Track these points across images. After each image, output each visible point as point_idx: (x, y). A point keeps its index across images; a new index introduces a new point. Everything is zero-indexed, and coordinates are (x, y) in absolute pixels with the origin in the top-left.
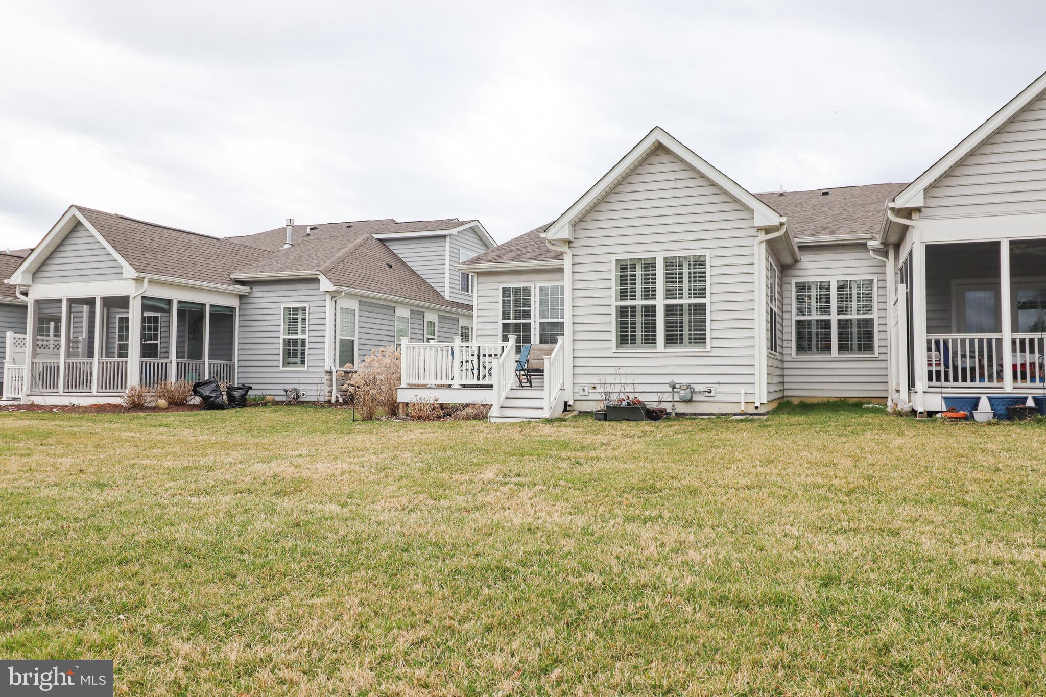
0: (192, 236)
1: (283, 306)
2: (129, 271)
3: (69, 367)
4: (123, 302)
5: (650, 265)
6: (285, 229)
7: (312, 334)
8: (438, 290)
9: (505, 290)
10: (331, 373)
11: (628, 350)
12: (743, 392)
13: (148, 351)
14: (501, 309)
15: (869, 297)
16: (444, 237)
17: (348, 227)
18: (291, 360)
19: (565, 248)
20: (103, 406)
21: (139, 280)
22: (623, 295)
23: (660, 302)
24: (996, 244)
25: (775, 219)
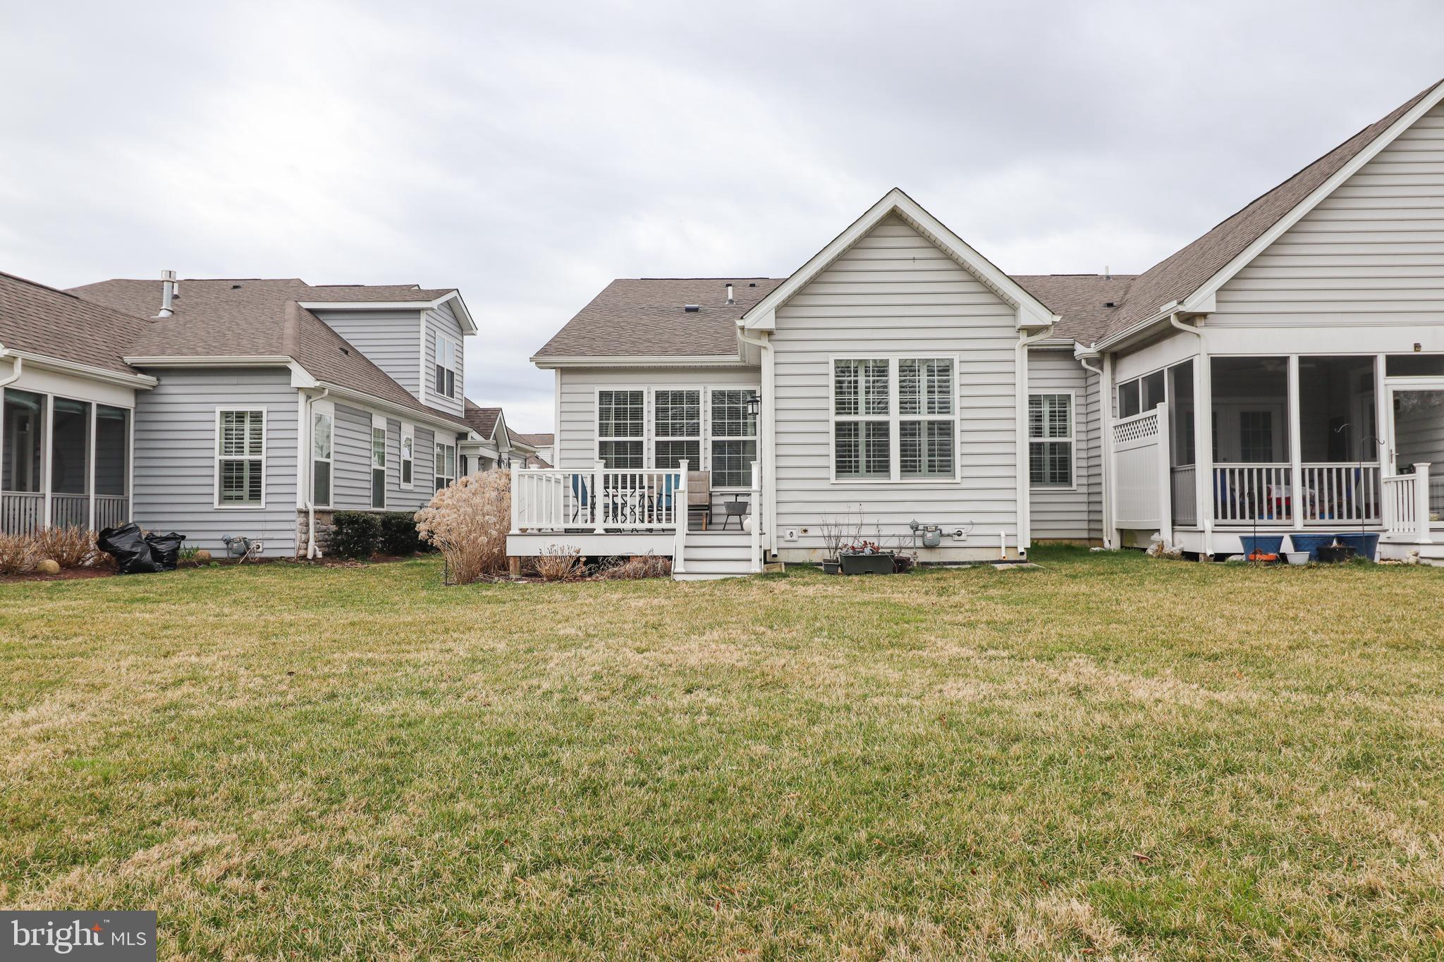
1: (219, 409)
5: (881, 369)
7: (273, 453)
8: (408, 389)
9: (603, 395)
11: (849, 481)
12: (1003, 535)
14: (597, 422)
16: (417, 311)
17: (235, 287)
18: (234, 493)
19: (764, 342)
22: (841, 407)
23: (894, 418)
24: (1284, 360)
25: (1045, 318)
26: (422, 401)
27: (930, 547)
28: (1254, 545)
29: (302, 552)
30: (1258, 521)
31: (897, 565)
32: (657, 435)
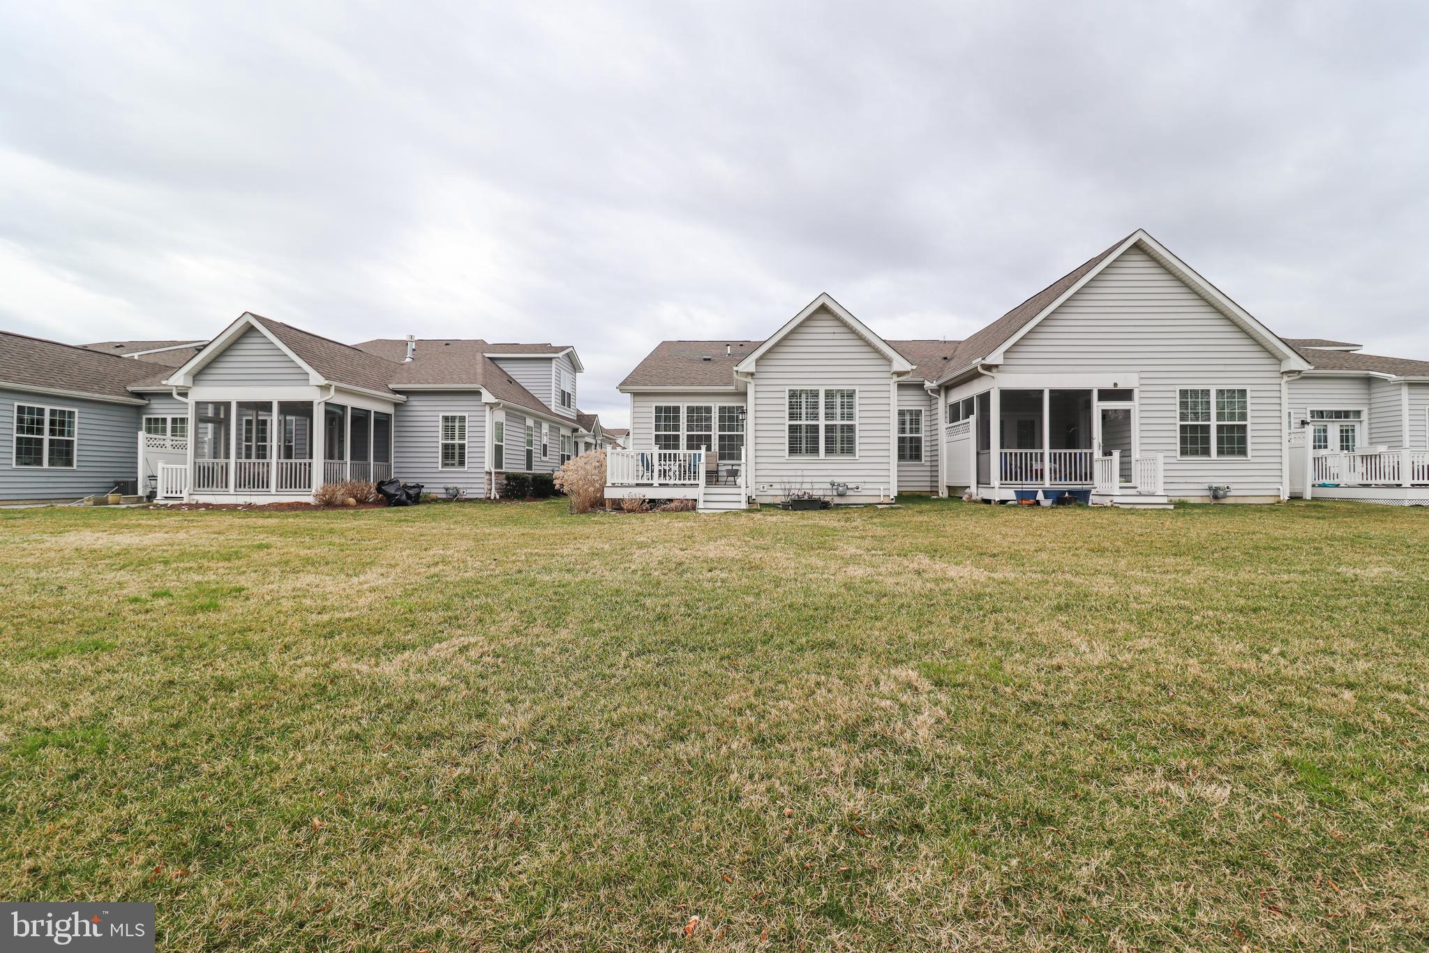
1: (441, 414)
2: (316, 378)
3: (239, 467)
4: (303, 410)
5: (815, 394)
7: (471, 439)
8: (545, 403)
9: (658, 409)
10: (490, 473)
11: (796, 458)
12: (882, 489)
14: (654, 423)
15: (918, 422)
16: (550, 359)
17: (447, 344)
18: (450, 462)
19: (749, 379)
20: (293, 503)
21: (325, 388)
22: (792, 416)
23: (822, 423)
24: (1041, 392)
25: (907, 366)
26: (553, 410)
27: (841, 495)
28: (1021, 495)
29: (488, 495)
30: (1025, 482)
31: (823, 505)
32: (688, 431)
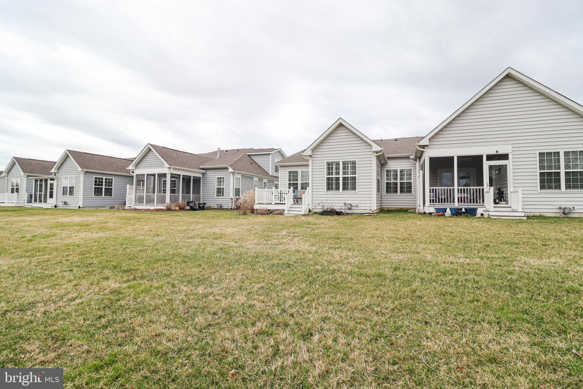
0: (187, 154)
1: (217, 177)
2: (167, 165)
3: (147, 196)
4: (164, 175)
5: (338, 164)
6: (217, 151)
7: (226, 186)
8: (267, 172)
9: (289, 172)
10: (232, 199)
11: (330, 192)
12: (368, 206)
13: (173, 191)
14: (288, 178)
15: (410, 175)
16: (269, 154)
17: (238, 151)
18: (219, 195)
19: (310, 158)
20: (158, 209)
21: (170, 168)
22: (329, 174)
23: (341, 176)
25: (379, 149)
26: (270, 174)
27: (349, 209)
28: (438, 210)
29: (231, 207)
30: (435, 204)
31: (339, 214)
